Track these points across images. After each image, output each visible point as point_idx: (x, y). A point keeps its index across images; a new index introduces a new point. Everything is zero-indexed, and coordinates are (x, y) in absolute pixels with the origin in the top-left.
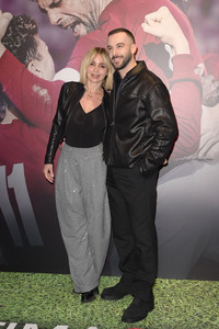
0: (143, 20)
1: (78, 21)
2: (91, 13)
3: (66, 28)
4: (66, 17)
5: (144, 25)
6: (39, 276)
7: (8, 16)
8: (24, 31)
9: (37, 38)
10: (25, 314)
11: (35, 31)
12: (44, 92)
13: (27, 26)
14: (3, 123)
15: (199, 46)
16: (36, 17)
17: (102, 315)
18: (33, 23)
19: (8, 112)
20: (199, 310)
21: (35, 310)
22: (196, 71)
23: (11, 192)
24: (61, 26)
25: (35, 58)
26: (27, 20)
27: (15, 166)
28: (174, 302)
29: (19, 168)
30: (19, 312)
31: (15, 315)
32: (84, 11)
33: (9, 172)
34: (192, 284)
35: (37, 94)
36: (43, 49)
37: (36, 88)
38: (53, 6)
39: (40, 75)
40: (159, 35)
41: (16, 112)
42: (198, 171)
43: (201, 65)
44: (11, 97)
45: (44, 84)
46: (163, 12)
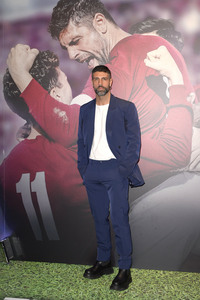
0: (145, 57)
1: (92, 57)
2: (103, 50)
3: (82, 62)
4: (82, 53)
5: (146, 61)
6: (56, 265)
7: (35, 52)
8: (48, 63)
9: (58, 70)
10: (45, 293)
11: (57, 64)
12: (63, 114)
13: (50, 60)
14: (29, 138)
15: (191, 78)
16: (58, 52)
17: (107, 296)
18: (56, 57)
19: (33, 130)
20: (186, 295)
21: (52, 291)
22: (188, 99)
23: (34, 195)
24: (78, 60)
25: (56, 86)
26: (50, 55)
27: (38, 174)
28: (166, 288)
29: (41, 176)
30: (40, 292)
31: (36, 293)
32: (97, 48)
33: (32, 178)
34: (182, 275)
35: (57, 115)
36: (63, 78)
37: (56, 110)
38: (72, 44)
39: (60, 100)
40: (158, 68)
41: (40, 129)
42: (190, 181)
43: (193, 94)
44: (35, 117)
45: (63, 107)
46: (162, 50)
